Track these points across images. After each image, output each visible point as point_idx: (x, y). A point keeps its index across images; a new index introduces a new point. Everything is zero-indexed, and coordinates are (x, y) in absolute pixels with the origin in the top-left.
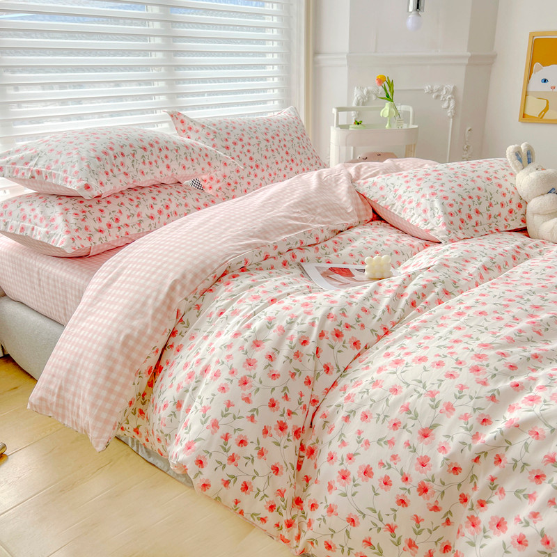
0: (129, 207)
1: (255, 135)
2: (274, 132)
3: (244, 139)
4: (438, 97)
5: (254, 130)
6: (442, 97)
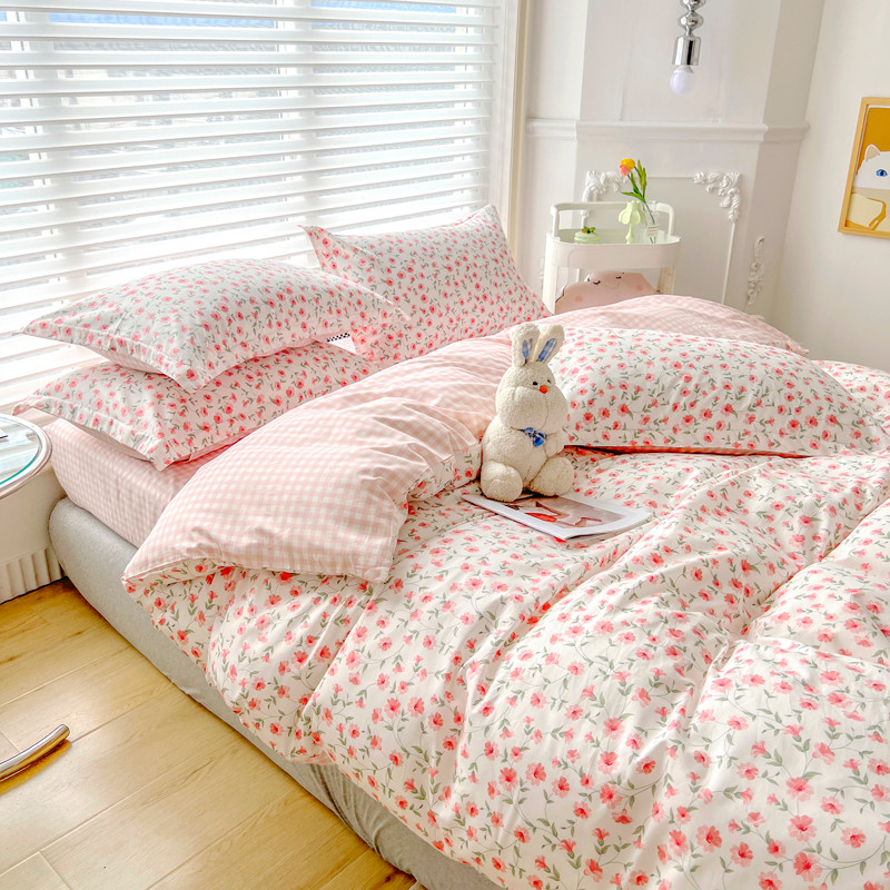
0: (247, 388)
1: (430, 261)
2: (459, 254)
3: (414, 267)
4: (714, 190)
5: (429, 253)
6: (721, 190)
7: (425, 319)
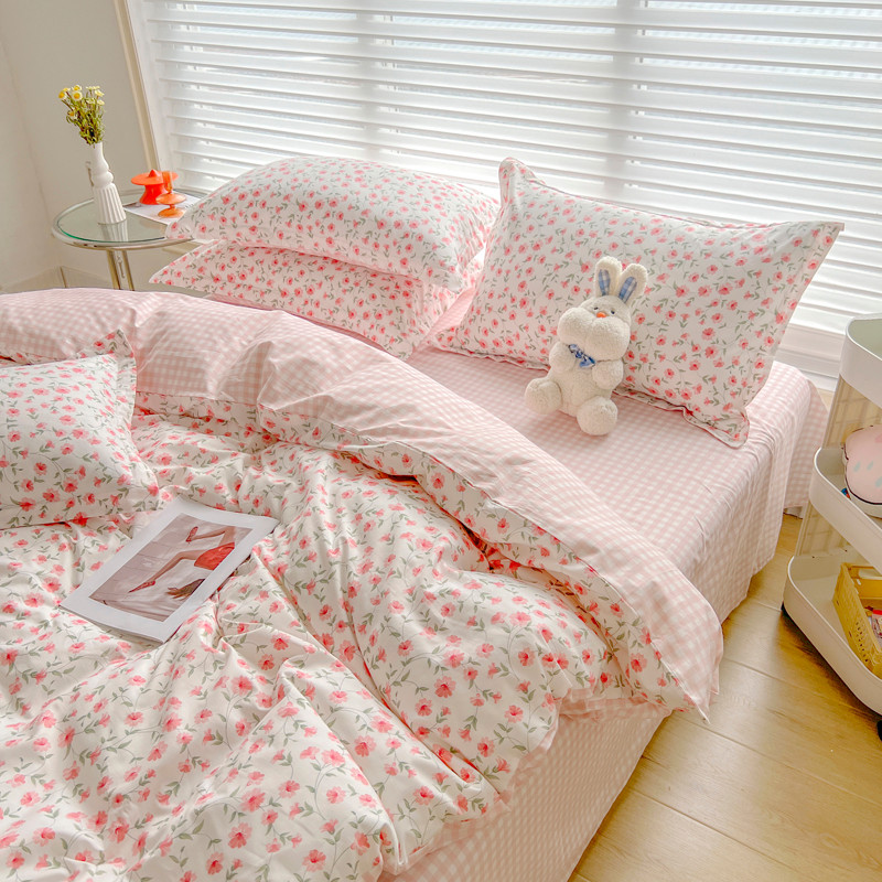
7: (510, 309)
